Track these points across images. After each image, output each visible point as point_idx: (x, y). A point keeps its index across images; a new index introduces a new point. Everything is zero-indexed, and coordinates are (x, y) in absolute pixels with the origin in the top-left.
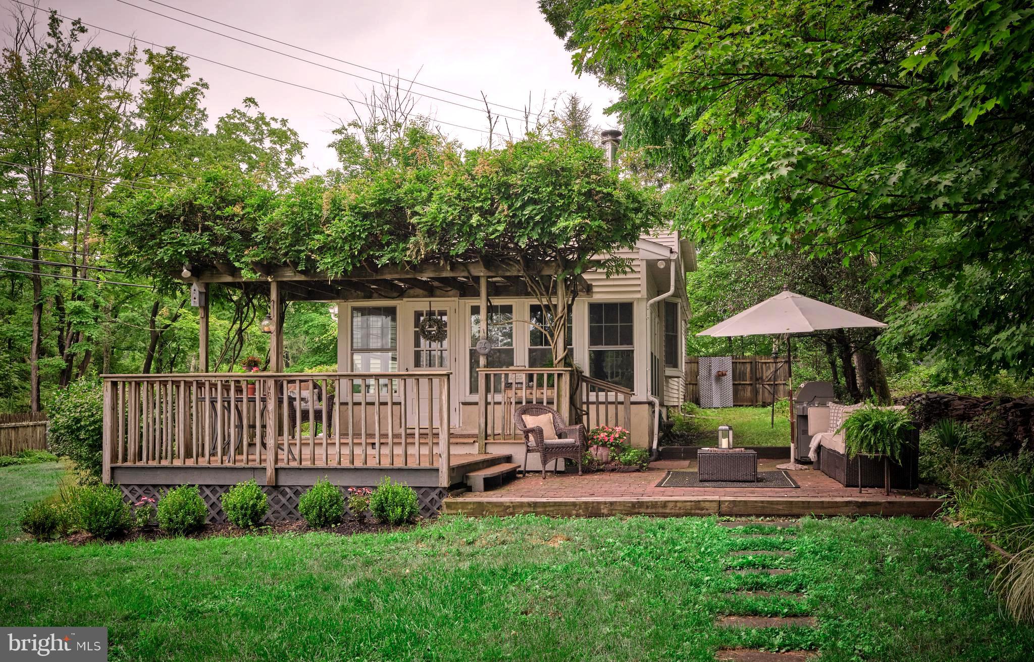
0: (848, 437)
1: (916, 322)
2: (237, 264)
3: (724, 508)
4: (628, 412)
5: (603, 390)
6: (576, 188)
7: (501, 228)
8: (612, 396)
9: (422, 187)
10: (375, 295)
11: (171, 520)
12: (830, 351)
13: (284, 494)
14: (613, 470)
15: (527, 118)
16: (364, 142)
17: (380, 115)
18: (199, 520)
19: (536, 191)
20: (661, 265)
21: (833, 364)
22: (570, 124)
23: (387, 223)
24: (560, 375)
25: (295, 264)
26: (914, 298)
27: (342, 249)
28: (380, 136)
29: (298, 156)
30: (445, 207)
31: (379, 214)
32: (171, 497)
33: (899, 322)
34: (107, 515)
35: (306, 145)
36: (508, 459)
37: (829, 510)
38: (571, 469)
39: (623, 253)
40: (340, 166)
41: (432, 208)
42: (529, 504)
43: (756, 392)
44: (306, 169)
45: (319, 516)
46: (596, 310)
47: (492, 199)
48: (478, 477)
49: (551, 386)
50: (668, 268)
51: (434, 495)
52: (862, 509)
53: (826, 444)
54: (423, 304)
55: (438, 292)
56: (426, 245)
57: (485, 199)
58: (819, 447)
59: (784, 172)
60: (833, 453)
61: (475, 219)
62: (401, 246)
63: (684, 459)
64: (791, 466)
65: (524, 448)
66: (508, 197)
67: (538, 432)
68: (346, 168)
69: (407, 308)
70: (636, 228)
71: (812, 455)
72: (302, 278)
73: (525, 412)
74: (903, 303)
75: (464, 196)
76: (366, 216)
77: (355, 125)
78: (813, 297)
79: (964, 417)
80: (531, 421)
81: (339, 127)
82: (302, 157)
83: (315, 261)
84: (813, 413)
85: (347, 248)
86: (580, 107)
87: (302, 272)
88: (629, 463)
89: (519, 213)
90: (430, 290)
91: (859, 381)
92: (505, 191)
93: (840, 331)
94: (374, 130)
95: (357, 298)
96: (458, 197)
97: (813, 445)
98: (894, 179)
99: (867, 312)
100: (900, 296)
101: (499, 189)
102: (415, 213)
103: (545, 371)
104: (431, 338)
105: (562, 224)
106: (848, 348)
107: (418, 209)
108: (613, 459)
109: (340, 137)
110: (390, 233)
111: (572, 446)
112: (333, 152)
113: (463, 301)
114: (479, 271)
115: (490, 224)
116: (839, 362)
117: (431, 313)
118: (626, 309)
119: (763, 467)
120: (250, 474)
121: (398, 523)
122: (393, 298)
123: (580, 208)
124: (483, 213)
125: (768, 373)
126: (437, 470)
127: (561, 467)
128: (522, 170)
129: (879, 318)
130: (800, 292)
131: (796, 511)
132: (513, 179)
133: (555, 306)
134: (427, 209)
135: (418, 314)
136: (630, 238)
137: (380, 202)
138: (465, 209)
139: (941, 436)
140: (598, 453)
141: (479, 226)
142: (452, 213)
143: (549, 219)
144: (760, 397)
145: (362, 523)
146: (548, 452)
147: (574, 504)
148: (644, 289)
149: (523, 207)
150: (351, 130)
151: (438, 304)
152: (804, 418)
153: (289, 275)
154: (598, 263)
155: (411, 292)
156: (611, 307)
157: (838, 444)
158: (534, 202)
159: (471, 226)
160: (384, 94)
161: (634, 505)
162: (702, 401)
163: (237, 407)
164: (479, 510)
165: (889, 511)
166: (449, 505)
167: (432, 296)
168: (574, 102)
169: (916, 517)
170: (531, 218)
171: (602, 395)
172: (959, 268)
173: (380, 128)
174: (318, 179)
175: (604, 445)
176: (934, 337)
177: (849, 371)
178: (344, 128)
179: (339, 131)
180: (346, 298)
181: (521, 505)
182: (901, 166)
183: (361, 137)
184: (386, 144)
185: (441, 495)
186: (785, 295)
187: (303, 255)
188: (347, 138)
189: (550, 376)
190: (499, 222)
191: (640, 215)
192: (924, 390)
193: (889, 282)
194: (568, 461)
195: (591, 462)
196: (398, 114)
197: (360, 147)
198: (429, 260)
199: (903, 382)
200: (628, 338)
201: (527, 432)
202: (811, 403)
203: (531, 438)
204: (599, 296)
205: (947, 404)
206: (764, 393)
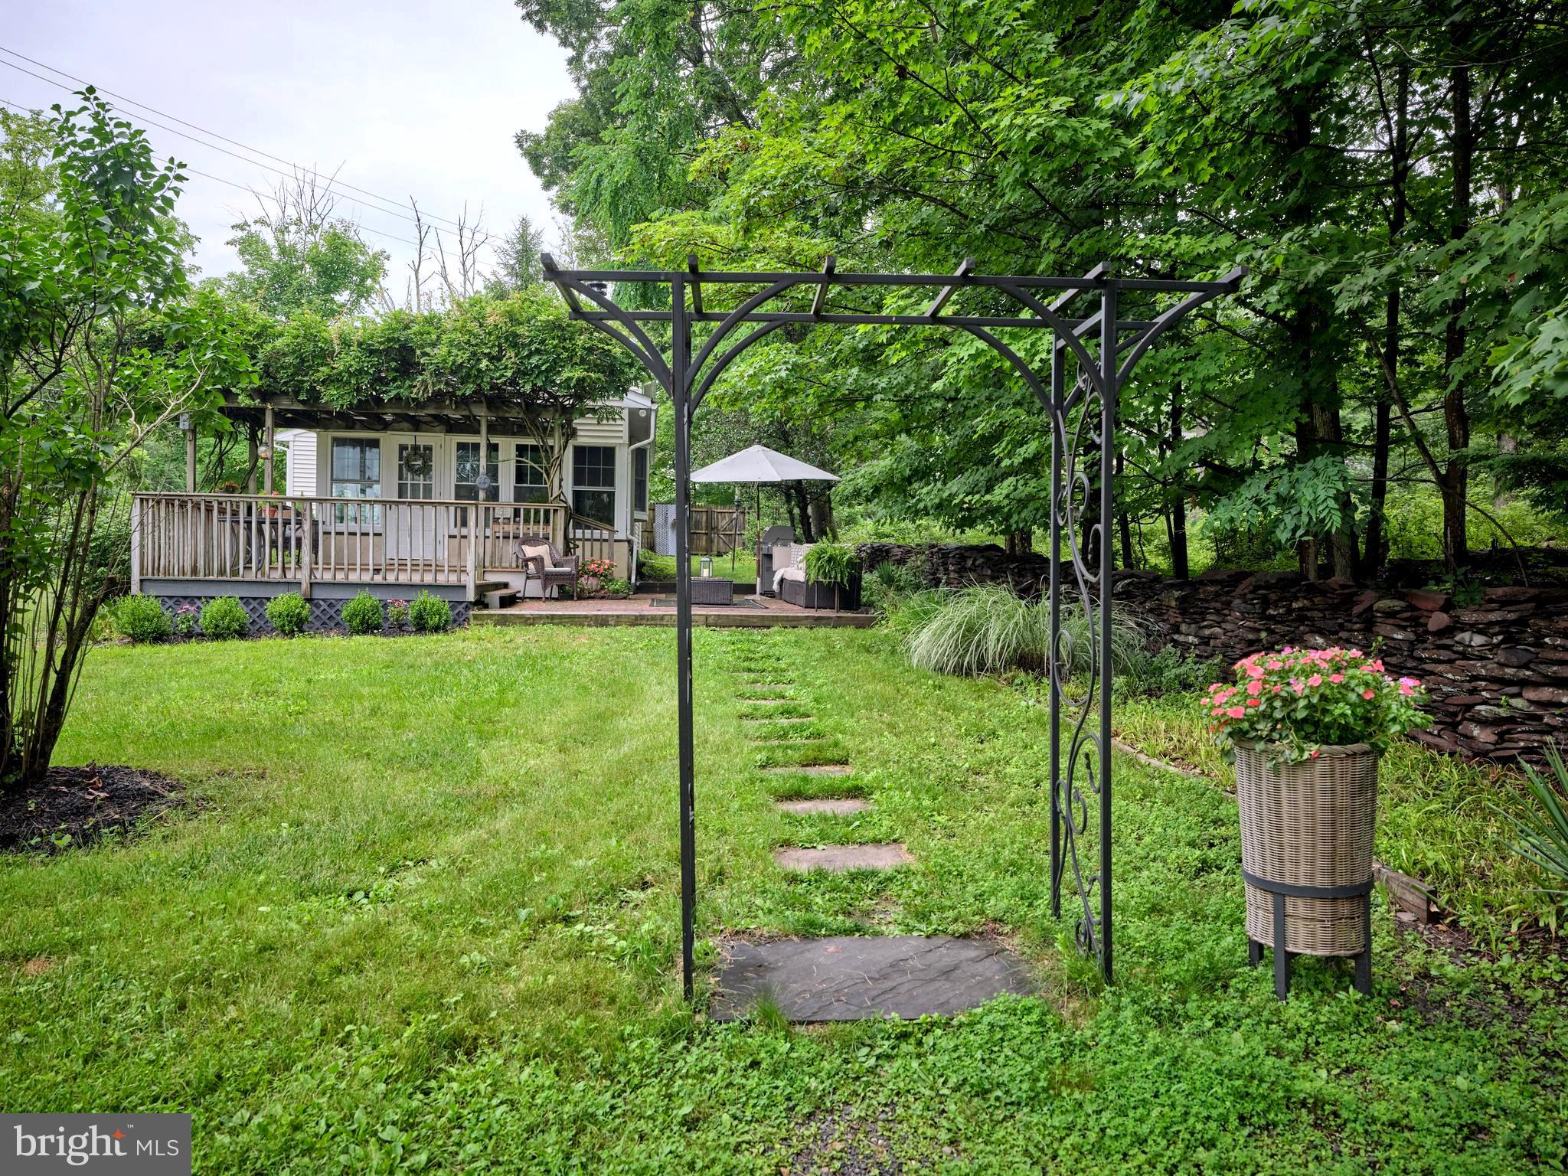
0: (808, 567)
1: (863, 476)
2: (234, 390)
3: (710, 620)
4: (611, 548)
5: (588, 528)
6: (580, 343)
7: (509, 374)
8: (597, 534)
9: (431, 329)
10: (358, 425)
11: (217, 626)
12: (788, 500)
13: (318, 606)
14: (603, 598)
15: (461, 230)
16: (271, 241)
17: (292, 212)
18: (242, 626)
19: (543, 342)
20: (643, 414)
21: (790, 512)
22: (519, 247)
23: (394, 360)
24: (555, 511)
25: (297, 393)
26: (861, 458)
27: (348, 382)
28: (291, 238)
29: (189, 252)
30: (455, 351)
31: (387, 351)
32: (214, 608)
33: (851, 476)
34: (150, 621)
35: (198, 239)
36: (506, 585)
37: (793, 622)
38: (565, 596)
39: (613, 402)
40: (245, 269)
41: (442, 350)
42: (547, 617)
43: (710, 541)
44: (198, 268)
45: (362, 623)
46: (579, 451)
47: (500, 346)
48: (495, 596)
49: (547, 521)
50: (648, 417)
51: (460, 608)
52: (819, 621)
53: (788, 577)
54: (407, 438)
55: (424, 427)
56: (434, 385)
57: (493, 346)
58: (782, 580)
59: (783, 374)
60: (795, 584)
61: (484, 364)
62: (408, 383)
63: (660, 592)
64: (757, 597)
65: (524, 576)
66: (515, 345)
67: (538, 560)
68: (251, 272)
69: (392, 441)
70: (628, 381)
71: (775, 587)
72: (300, 407)
73: (524, 543)
74: (853, 461)
75: (473, 342)
76: (372, 352)
77: (262, 222)
78: (776, 450)
79: (901, 562)
80: (530, 551)
81: (240, 222)
82: (194, 254)
83: (319, 392)
84: (777, 552)
85: (353, 381)
86: (532, 230)
87: (303, 402)
88: (617, 592)
89: (525, 361)
90: (416, 425)
91: (813, 529)
92: (513, 341)
93: (799, 482)
94: (283, 230)
95: (339, 428)
96: (468, 342)
97: (777, 578)
98: (850, 380)
99: (822, 466)
100: (852, 456)
101: (507, 339)
102: (425, 354)
103: (542, 506)
104: (415, 472)
105: (565, 375)
106: (805, 498)
107: (428, 350)
108: (602, 588)
109: (240, 234)
110: (396, 370)
111: (569, 574)
112: (234, 250)
113: (449, 437)
114: (480, 411)
115: (497, 369)
116: (796, 511)
117: (416, 448)
118: (609, 453)
119: (736, 599)
120: (285, 588)
121: (436, 629)
122: (377, 430)
123: (583, 361)
124: (491, 358)
125: (723, 523)
126: (464, 587)
127: (555, 594)
128: (529, 321)
129: (833, 472)
130: (765, 445)
131: (767, 623)
132: (521, 330)
133: (552, 447)
134: (436, 351)
135: (403, 448)
136: (622, 390)
137: (389, 340)
138: (474, 354)
139: (881, 576)
140: (588, 583)
141: (488, 370)
142: (462, 357)
143: (554, 369)
144: (715, 548)
145: (399, 628)
146: (547, 579)
147: (586, 617)
148: (625, 435)
149: (529, 356)
150: (254, 228)
151: (424, 439)
152: (770, 557)
153: (285, 403)
154: (593, 411)
155: (396, 425)
156: (594, 451)
157: (800, 576)
158: (538, 351)
159: (479, 371)
160: (296, 189)
161: (636, 617)
162: (657, 548)
163: (232, 529)
164: (503, 621)
165: (838, 623)
166: (475, 617)
167: (417, 430)
168: (525, 223)
169: (858, 627)
170: (537, 366)
171: (588, 532)
172: (893, 438)
173: (293, 228)
174: (218, 283)
175: (595, 575)
176: (877, 490)
177: (805, 519)
178: (246, 223)
179: (240, 227)
180: (326, 428)
181: (540, 617)
182: (855, 371)
183: (268, 237)
184: (299, 247)
185: (467, 608)
186: (756, 449)
187: (306, 386)
188: (251, 235)
189: (547, 512)
190: (506, 368)
191: (634, 370)
192: (869, 541)
193: (844, 446)
194: (561, 587)
195: (582, 590)
196: (314, 216)
197: (267, 249)
198: (438, 398)
199: (852, 534)
200: (610, 480)
201: (526, 561)
202: (774, 544)
203: (531, 565)
204: (583, 440)
205: (888, 552)
206: (718, 543)
